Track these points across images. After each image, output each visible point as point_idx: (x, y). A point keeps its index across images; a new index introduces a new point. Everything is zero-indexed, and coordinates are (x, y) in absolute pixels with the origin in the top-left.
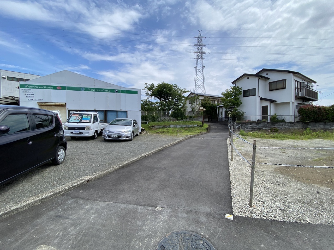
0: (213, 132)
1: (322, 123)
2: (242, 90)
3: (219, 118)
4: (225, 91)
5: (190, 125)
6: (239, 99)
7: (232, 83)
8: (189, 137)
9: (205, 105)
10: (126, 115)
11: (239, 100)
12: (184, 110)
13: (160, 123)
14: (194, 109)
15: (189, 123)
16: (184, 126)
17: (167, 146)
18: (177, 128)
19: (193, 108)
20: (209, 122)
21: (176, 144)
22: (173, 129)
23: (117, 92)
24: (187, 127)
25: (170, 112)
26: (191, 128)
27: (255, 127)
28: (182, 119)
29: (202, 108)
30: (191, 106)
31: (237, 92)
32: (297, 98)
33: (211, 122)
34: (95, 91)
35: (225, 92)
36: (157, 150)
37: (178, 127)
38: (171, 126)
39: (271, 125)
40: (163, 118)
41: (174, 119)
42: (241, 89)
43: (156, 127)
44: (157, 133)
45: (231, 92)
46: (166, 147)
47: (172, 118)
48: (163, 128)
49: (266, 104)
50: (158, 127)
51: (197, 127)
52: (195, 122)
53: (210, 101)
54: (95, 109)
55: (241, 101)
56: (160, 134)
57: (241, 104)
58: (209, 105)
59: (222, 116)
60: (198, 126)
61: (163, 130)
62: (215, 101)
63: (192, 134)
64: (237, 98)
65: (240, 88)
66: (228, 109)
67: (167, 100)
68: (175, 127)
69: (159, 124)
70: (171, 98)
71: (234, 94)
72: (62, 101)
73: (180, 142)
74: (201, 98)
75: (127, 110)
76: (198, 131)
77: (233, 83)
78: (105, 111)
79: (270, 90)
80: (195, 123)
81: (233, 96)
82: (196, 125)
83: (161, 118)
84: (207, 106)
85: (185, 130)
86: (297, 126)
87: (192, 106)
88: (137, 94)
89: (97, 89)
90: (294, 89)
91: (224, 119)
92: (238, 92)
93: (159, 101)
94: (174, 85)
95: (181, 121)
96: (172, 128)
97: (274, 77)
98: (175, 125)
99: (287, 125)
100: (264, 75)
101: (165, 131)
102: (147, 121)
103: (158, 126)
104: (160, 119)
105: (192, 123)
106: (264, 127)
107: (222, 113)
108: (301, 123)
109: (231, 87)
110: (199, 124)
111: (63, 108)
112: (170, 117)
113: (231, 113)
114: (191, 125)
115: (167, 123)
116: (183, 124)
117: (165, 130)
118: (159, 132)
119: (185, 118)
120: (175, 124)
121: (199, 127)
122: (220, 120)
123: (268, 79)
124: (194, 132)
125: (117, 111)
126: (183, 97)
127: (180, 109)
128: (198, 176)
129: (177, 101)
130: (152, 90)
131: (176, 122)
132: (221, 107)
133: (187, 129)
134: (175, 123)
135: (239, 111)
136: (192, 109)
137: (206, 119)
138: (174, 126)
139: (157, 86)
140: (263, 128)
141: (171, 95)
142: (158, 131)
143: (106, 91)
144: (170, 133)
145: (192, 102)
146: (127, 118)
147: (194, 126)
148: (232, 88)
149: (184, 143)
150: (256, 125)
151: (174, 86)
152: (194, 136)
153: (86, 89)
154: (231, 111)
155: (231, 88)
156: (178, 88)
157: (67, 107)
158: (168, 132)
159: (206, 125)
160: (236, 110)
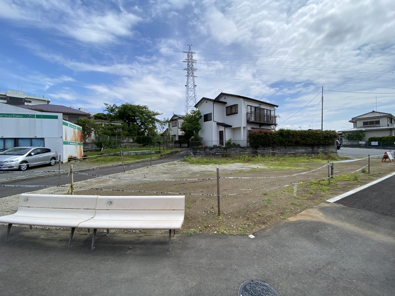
1: (271, 147)
2: (203, 115)
6: (198, 123)
7: (194, 106)
10: (43, 142)
11: (199, 125)
13: (112, 151)
23: (30, 117)
26: (147, 155)
27: (209, 152)
29: (183, 132)
32: (249, 122)
34: (3, 117)
38: (125, 153)
39: (223, 150)
49: (222, 129)
54: (2, 137)
55: (201, 126)
65: (201, 112)
75: (43, 137)
78: (15, 138)
79: (227, 115)
86: (247, 151)
88: (57, 119)
89: (5, 114)
90: (246, 114)
97: (230, 102)
99: (239, 150)
100: (222, 100)
103: (107, 153)
106: (217, 152)
108: (251, 147)
121: (156, 153)
123: (225, 103)
125: (31, 139)
133: (142, 156)
139: (120, 108)
140: (217, 154)
143: (17, 116)
146: (44, 147)
147: (151, 152)
150: (210, 150)
155: (192, 112)
156: (148, 109)
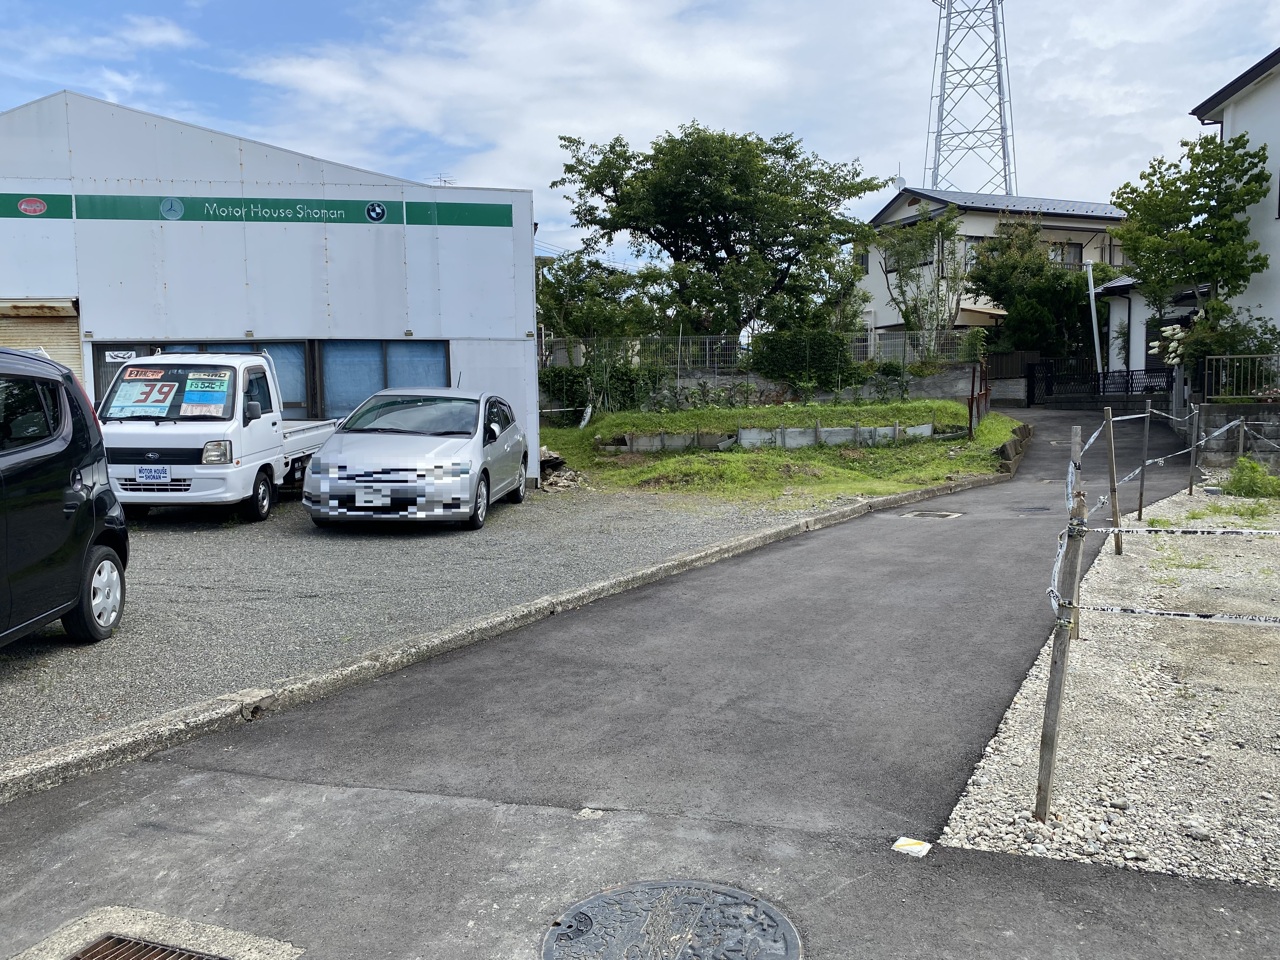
0: (1041, 474)
2: (1273, 170)
3: (1106, 375)
4: (1143, 177)
5: (882, 431)
6: (1242, 230)
7: (1194, 113)
8: (853, 511)
9: (1001, 278)
10: (441, 367)
11: (1247, 240)
12: (847, 326)
13: (673, 421)
14: (915, 309)
15: (874, 414)
16: (836, 434)
17: (692, 561)
18: (791, 450)
19: (911, 303)
20: (1030, 402)
21: (756, 549)
22: (753, 456)
23: (380, 217)
24: (859, 443)
25: (745, 337)
26: (888, 446)
28: (825, 386)
29: (984, 304)
30: (896, 293)
31: (1230, 182)
33: (1045, 405)
34: (248, 218)
35: (1141, 185)
36: (627, 582)
37: (791, 443)
38: (749, 437)
40: (692, 385)
41: (772, 386)
42: (1264, 159)
43: (643, 444)
44: (647, 482)
45: (1185, 179)
46: (685, 564)
47: (753, 383)
48: (688, 450)
50: (656, 444)
51: (931, 440)
52: (915, 409)
53: (1039, 248)
54: (249, 333)
55: (1255, 246)
56: (664, 494)
57: (1255, 269)
58: (1031, 282)
59: (1127, 362)
60: (935, 431)
61: (687, 462)
62: (1080, 247)
63: (888, 488)
64: (1226, 223)
65: (1251, 148)
66: (1168, 309)
67: (722, 254)
68: (771, 445)
69: (661, 426)
70: (752, 233)
71: (1208, 197)
72: (54, 291)
73: (788, 538)
74: (969, 227)
75: (444, 336)
76: (938, 467)
77: (1203, 112)
78: (312, 342)
80: (917, 417)
81: (1198, 211)
82: (925, 430)
83: (679, 383)
84: (1021, 291)
85: (844, 462)
87: (903, 293)
88: (510, 224)
89: (255, 201)
91: (1141, 382)
92: (1239, 180)
93: (666, 263)
94: (776, 140)
95: (815, 404)
96: (754, 449)
98: (770, 429)
101: (698, 473)
102: (583, 404)
103: (653, 435)
104: (672, 389)
105: (899, 410)
107: (1126, 335)
109: (1184, 144)
110: (947, 421)
111: (63, 328)
112: (740, 373)
113: (1181, 335)
114: (887, 430)
115: (715, 418)
116: (827, 419)
117: (696, 466)
118: (657, 481)
119: (846, 382)
120: (775, 421)
121: (949, 439)
122: (1112, 390)
124: (903, 477)
125: (383, 345)
126: (842, 226)
127: (819, 318)
128: (828, 702)
129: (791, 260)
130: (615, 184)
131: (780, 408)
132: (1123, 291)
133: (857, 453)
134: (775, 414)
135: (1243, 319)
136: (905, 316)
137: (1010, 382)
138: (767, 436)
139: (647, 158)
141: (749, 212)
142: (654, 469)
143: (315, 213)
144: (733, 481)
145: (902, 266)
146: (448, 384)
147: (911, 431)
148: (1198, 150)
149: (812, 544)
151: (770, 151)
152: (896, 501)
153: (194, 210)
154: (1185, 322)
155: (1186, 150)
156: (800, 160)
157: (87, 321)
158: (721, 477)
159: (998, 429)
160: (1224, 312)
